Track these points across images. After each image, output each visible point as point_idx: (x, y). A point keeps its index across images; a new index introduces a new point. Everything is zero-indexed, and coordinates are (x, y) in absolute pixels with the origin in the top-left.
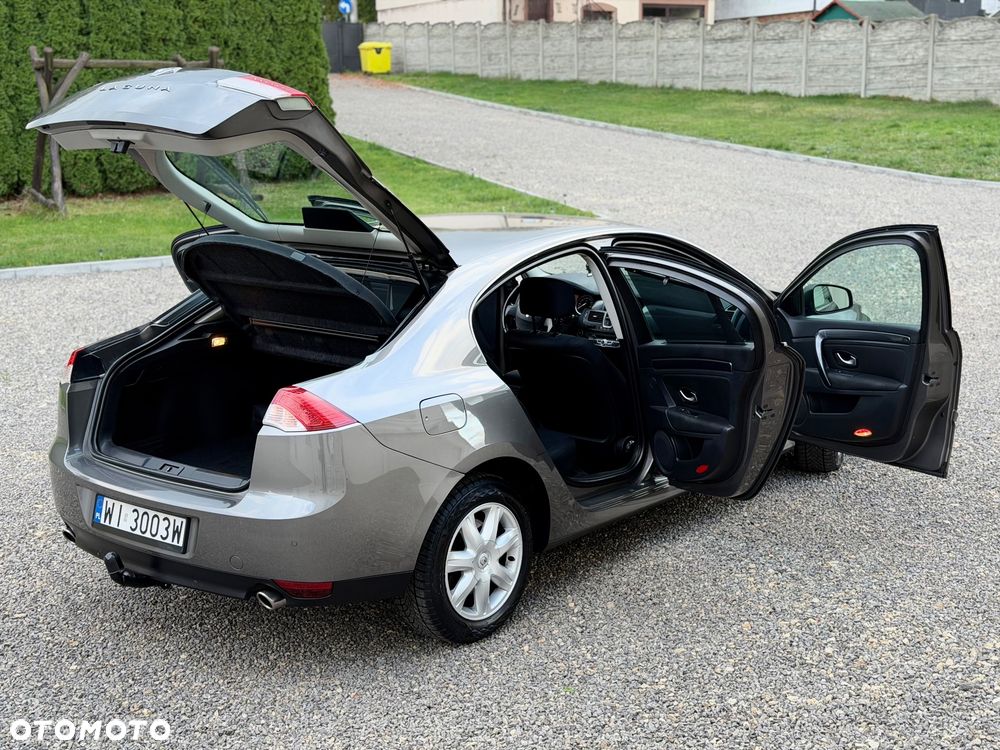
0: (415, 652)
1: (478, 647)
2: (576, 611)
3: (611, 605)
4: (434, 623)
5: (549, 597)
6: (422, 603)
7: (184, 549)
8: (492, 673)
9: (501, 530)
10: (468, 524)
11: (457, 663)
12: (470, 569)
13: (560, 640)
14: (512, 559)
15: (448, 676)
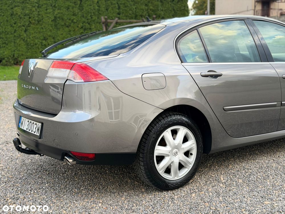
0: (142, 192)
1: (171, 193)
2: (223, 181)
3: (240, 181)
4: (148, 178)
5: (212, 175)
6: (142, 168)
7: (40, 137)
8: (172, 204)
9: (185, 140)
10: (167, 134)
11: (158, 198)
12: (168, 155)
13: (211, 193)
14: (191, 154)
15: (152, 204)
